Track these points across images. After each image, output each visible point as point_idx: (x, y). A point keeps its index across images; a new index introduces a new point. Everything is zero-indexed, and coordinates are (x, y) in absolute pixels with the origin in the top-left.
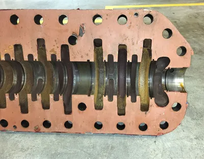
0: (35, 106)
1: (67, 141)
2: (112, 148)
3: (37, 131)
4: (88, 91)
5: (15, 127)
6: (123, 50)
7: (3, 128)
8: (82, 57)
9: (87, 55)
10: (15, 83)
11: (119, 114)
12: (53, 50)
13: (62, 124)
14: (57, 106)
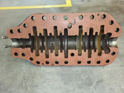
0: (52, 55)
1: (66, 69)
2: (86, 71)
3: (53, 65)
4: (74, 48)
5: (43, 64)
6: (91, 30)
7: (38, 65)
8: (73, 33)
9: (76, 33)
10: (41, 45)
11: (88, 57)
12: (60, 31)
13: (64, 62)
14: (61, 55)
